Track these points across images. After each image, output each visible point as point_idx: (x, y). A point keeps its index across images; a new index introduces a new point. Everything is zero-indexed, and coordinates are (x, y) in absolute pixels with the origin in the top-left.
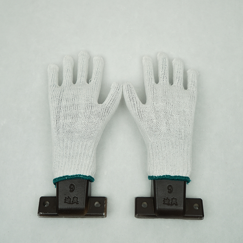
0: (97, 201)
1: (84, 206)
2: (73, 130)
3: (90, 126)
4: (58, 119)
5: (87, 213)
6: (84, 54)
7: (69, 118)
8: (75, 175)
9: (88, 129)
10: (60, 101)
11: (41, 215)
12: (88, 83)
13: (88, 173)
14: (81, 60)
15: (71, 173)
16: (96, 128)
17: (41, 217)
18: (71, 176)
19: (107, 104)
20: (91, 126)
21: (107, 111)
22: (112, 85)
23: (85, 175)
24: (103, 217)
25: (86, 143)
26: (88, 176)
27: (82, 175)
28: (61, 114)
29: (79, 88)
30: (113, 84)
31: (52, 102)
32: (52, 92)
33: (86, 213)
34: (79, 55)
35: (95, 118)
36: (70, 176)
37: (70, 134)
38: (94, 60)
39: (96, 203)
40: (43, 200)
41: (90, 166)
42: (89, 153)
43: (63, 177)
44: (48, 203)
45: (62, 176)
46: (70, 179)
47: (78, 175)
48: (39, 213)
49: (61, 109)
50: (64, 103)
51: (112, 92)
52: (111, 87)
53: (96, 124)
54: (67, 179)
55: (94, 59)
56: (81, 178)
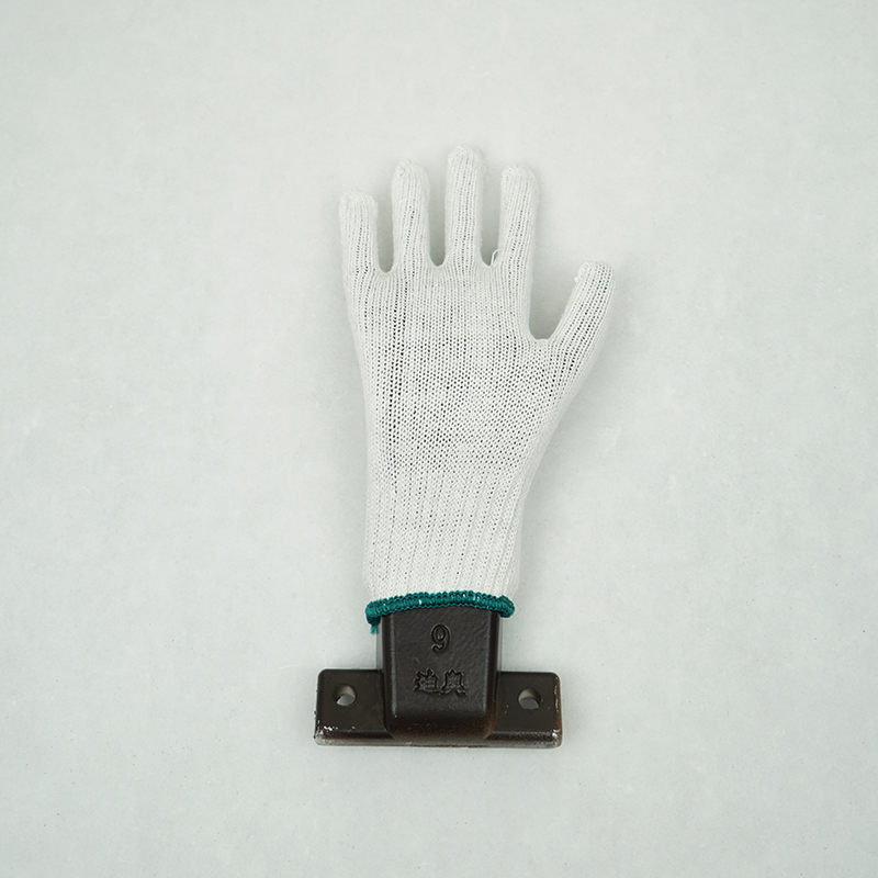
0: (526, 688)
1: (485, 706)
2: (451, 432)
3: (512, 418)
4: (395, 389)
5: (496, 729)
6: (471, 157)
7: (435, 387)
8: (452, 594)
9: (505, 430)
10: (399, 324)
11: (327, 736)
12: (489, 264)
13: (497, 588)
14: (461, 178)
15: (437, 584)
16: (532, 427)
17: (326, 744)
18: (439, 595)
19: (568, 338)
20: (517, 419)
21: (568, 364)
22: (580, 273)
23: (487, 594)
24: (549, 746)
25: (494, 477)
26: (498, 597)
27: (477, 595)
28: (408, 373)
29: (461, 278)
30: (582, 269)
31: (370, 327)
32: (364, 292)
33: (490, 731)
34: (450, 160)
35: (531, 389)
36: (432, 596)
37: (440, 445)
38: (504, 180)
39: (525, 694)
40: (330, 682)
41: (504, 561)
42: (503, 514)
43: (409, 597)
44: (349, 691)
45: (404, 595)
46: (434, 605)
47: (464, 593)
48: (319, 726)
49: (405, 353)
50: (413, 334)
51: (580, 296)
52: (576, 279)
53: (532, 410)
54: (423, 605)
55: (504, 176)
56: (473, 603)
